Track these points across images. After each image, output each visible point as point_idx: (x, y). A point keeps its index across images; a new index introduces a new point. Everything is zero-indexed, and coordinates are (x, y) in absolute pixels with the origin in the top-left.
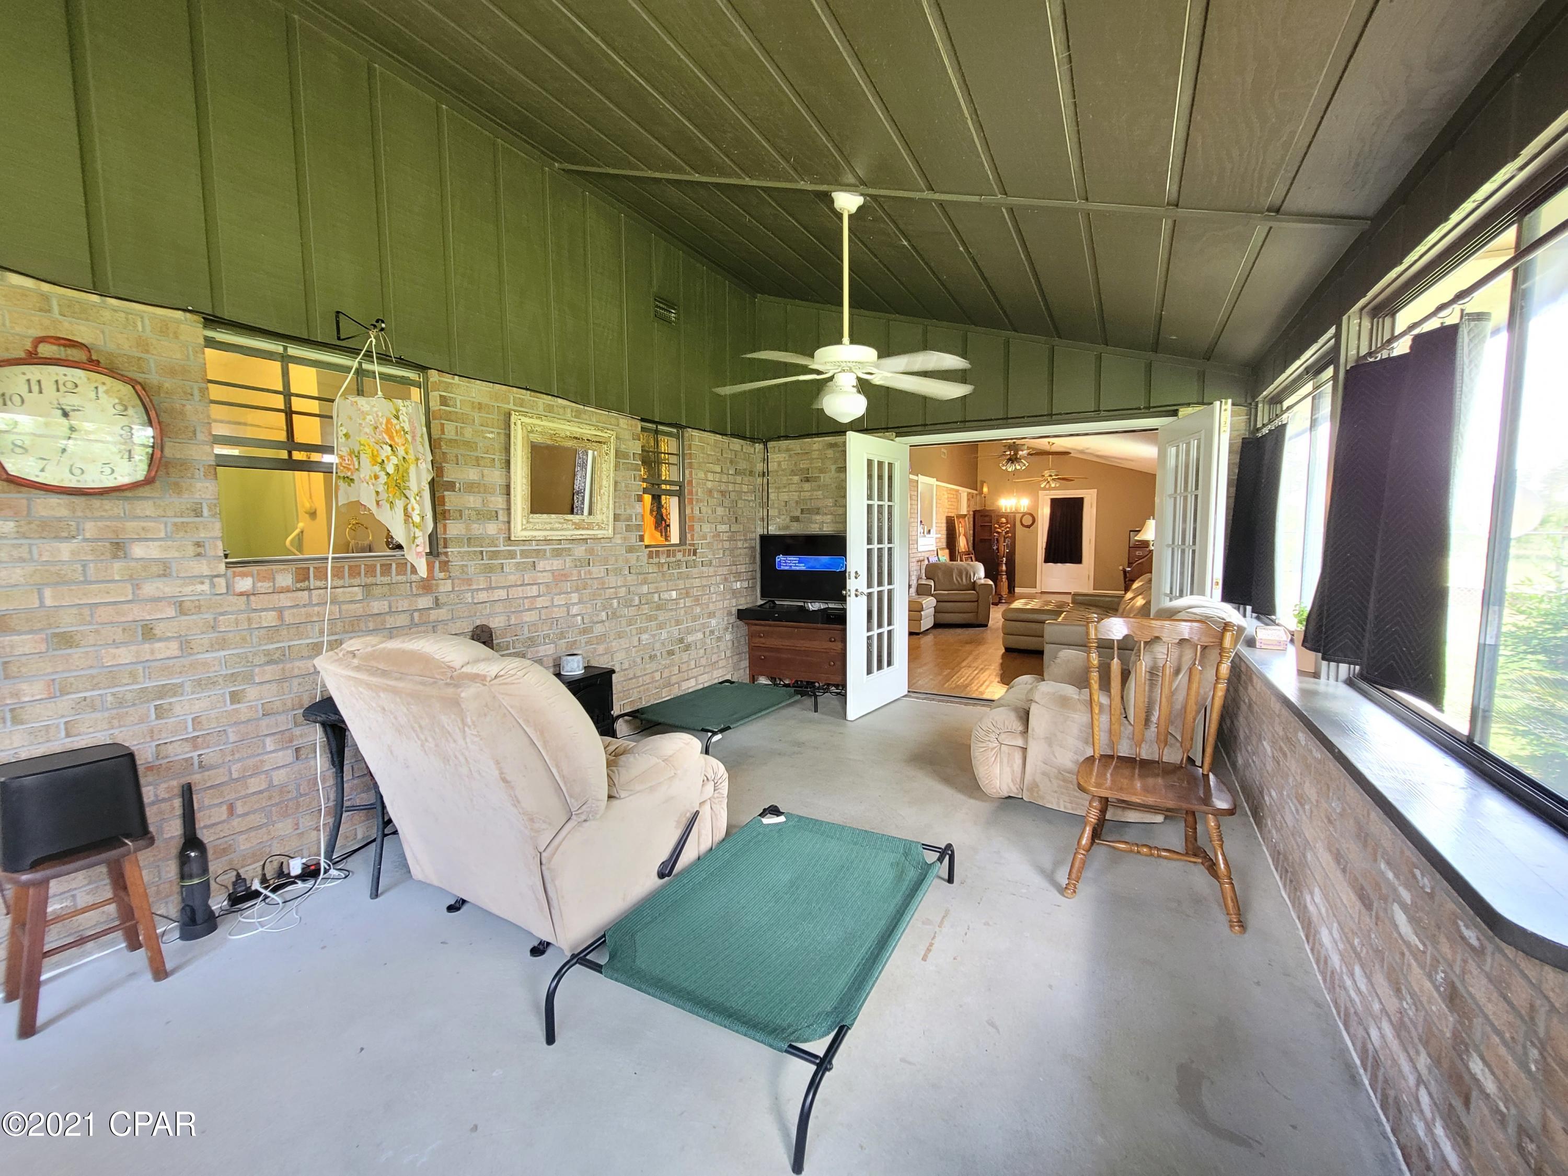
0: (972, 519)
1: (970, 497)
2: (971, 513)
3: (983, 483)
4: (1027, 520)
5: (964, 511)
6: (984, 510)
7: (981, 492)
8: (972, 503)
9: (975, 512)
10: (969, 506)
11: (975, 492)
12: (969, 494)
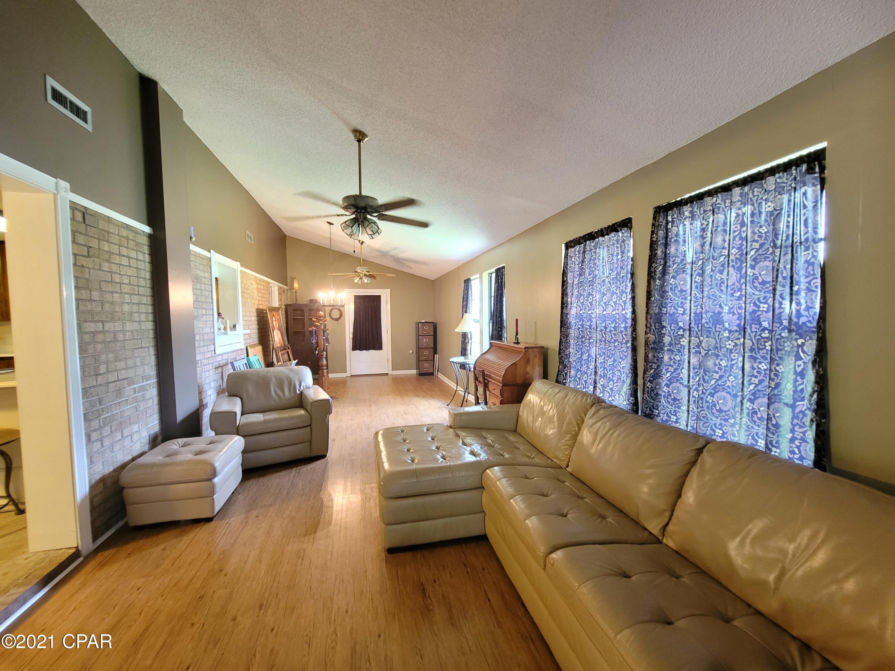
0: (284, 313)
1: (281, 292)
2: (283, 307)
3: (293, 279)
4: (336, 314)
5: (276, 304)
6: (296, 305)
7: (292, 288)
8: (284, 296)
9: (287, 306)
10: (280, 300)
11: (285, 287)
12: (280, 288)
